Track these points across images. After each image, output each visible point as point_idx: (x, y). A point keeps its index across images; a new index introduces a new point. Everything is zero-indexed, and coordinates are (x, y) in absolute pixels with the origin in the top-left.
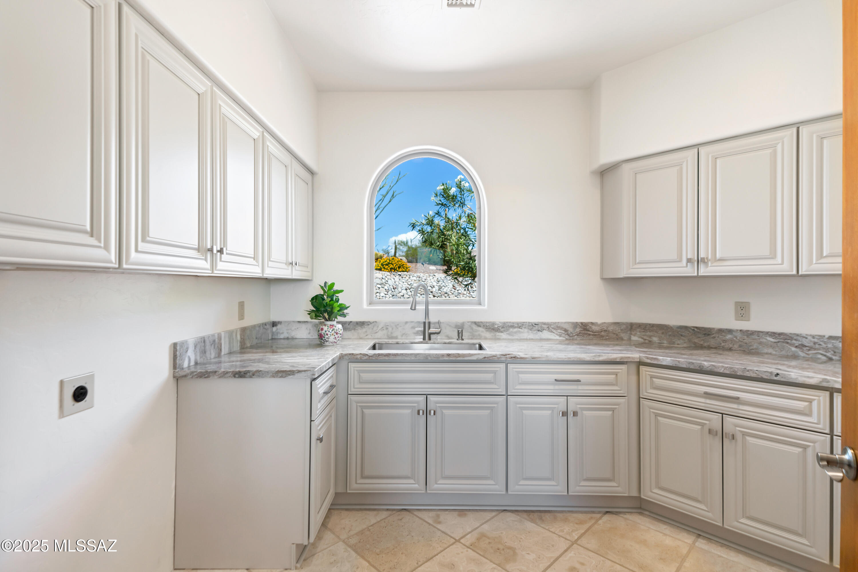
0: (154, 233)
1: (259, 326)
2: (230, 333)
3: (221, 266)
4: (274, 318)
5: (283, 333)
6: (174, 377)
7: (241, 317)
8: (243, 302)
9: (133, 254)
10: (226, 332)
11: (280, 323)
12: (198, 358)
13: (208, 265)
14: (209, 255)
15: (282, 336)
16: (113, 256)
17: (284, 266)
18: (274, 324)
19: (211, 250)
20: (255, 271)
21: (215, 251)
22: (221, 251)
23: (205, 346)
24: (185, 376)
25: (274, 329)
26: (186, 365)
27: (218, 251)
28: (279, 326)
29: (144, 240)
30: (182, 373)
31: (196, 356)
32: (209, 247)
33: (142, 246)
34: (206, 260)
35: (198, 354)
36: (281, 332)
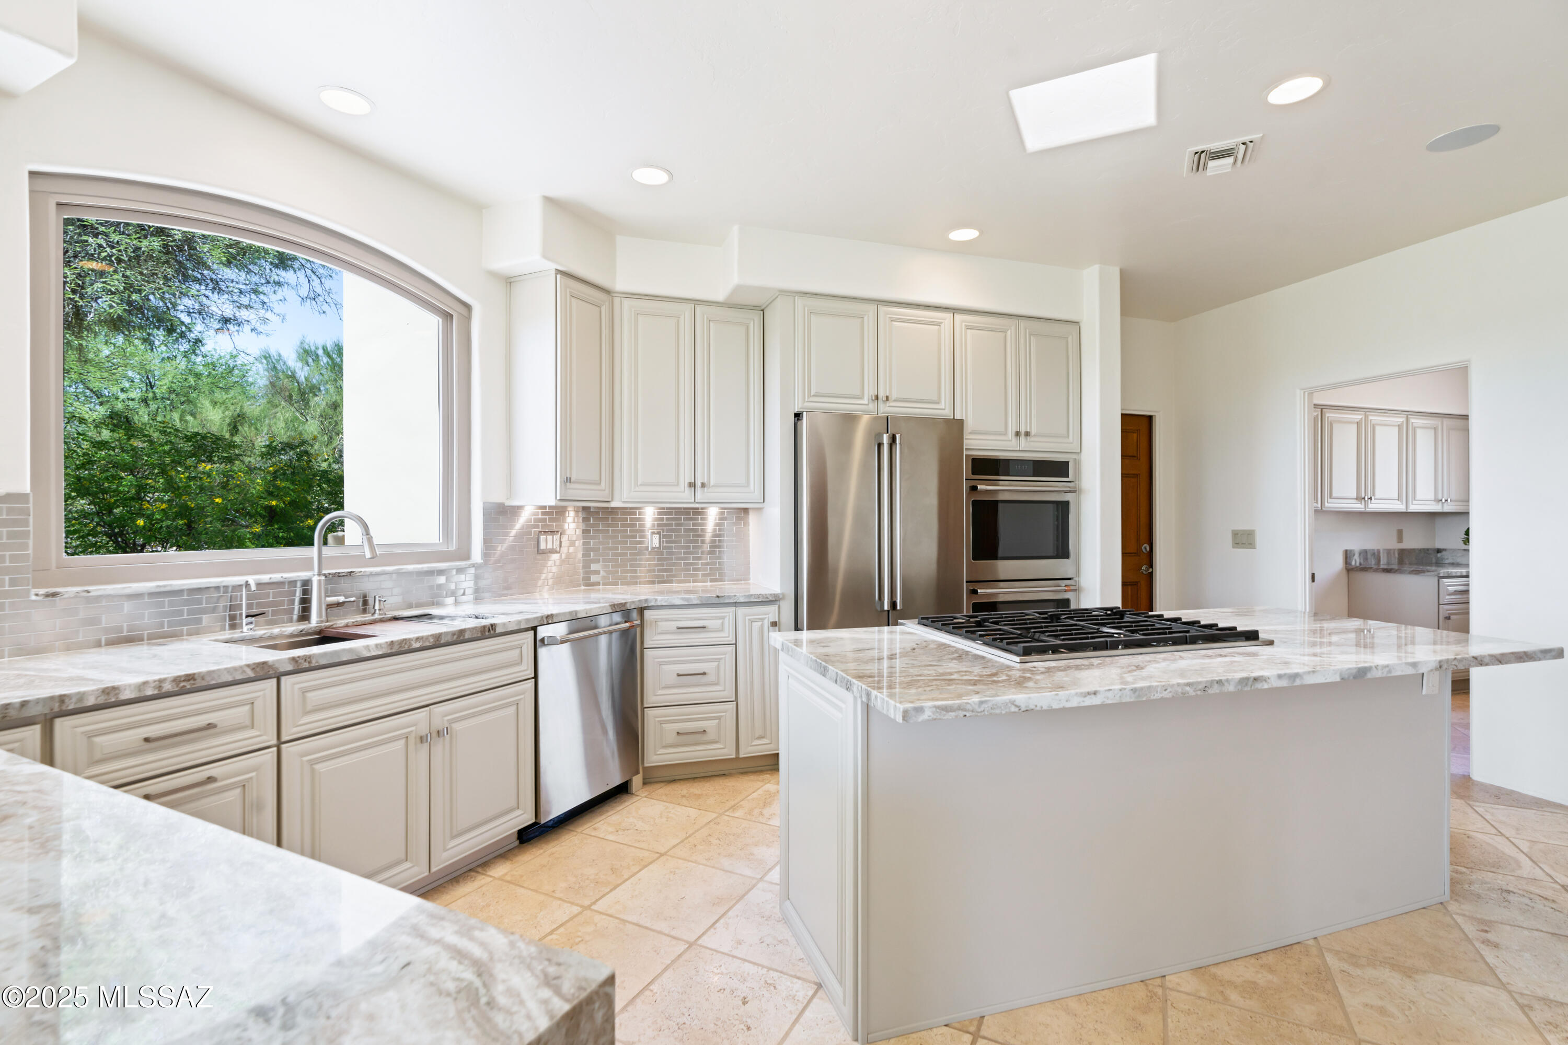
0: (1334, 495)
1: (1420, 550)
2: (1389, 552)
3: (1370, 506)
4: (1438, 545)
5: (1447, 559)
6: (1346, 569)
7: (1400, 539)
8: (1402, 530)
9: (1327, 504)
10: (1384, 550)
11: (1445, 550)
12: (1362, 561)
13: (1363, 506)
14: (1363, 501)
15: (1447, 561)
16: (1319, 506)
17: (1433, 503)
18: (1439, 551)
19: (1364, 498)
20: (1400, 507)
21: (1366, 499)
22: (1371, 498)
23: (1367, 555)
24: (1352, 569)
25: (1439, 555)
26: (1353, 563)
27: (1369, 499)
28: (1444, 553)
29: (1330, 498)
30: (1350, 567)
31: (1360, 559)
32: (1363, 496)
33: (1330, 500)
34: (1361, 503)
35: (1362, 559)
36: (1446, 558)
